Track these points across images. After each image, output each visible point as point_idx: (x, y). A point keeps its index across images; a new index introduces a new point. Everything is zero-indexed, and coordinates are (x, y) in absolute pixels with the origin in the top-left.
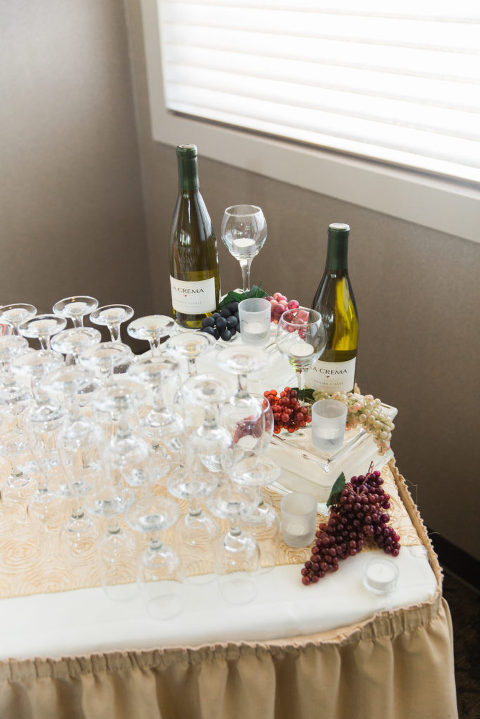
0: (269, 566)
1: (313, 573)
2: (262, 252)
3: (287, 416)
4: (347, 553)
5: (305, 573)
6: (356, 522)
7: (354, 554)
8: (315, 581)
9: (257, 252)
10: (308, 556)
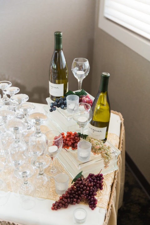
0: (44, 198)
1: (57, 206)
2: (87, 77)
3: (71, 143)
4: (72, 203)
5: (54, 205)
6: (79, 192)
7: (74, 204)
8: (56, 210)
9: (85, 77)
10: (58, 199)
